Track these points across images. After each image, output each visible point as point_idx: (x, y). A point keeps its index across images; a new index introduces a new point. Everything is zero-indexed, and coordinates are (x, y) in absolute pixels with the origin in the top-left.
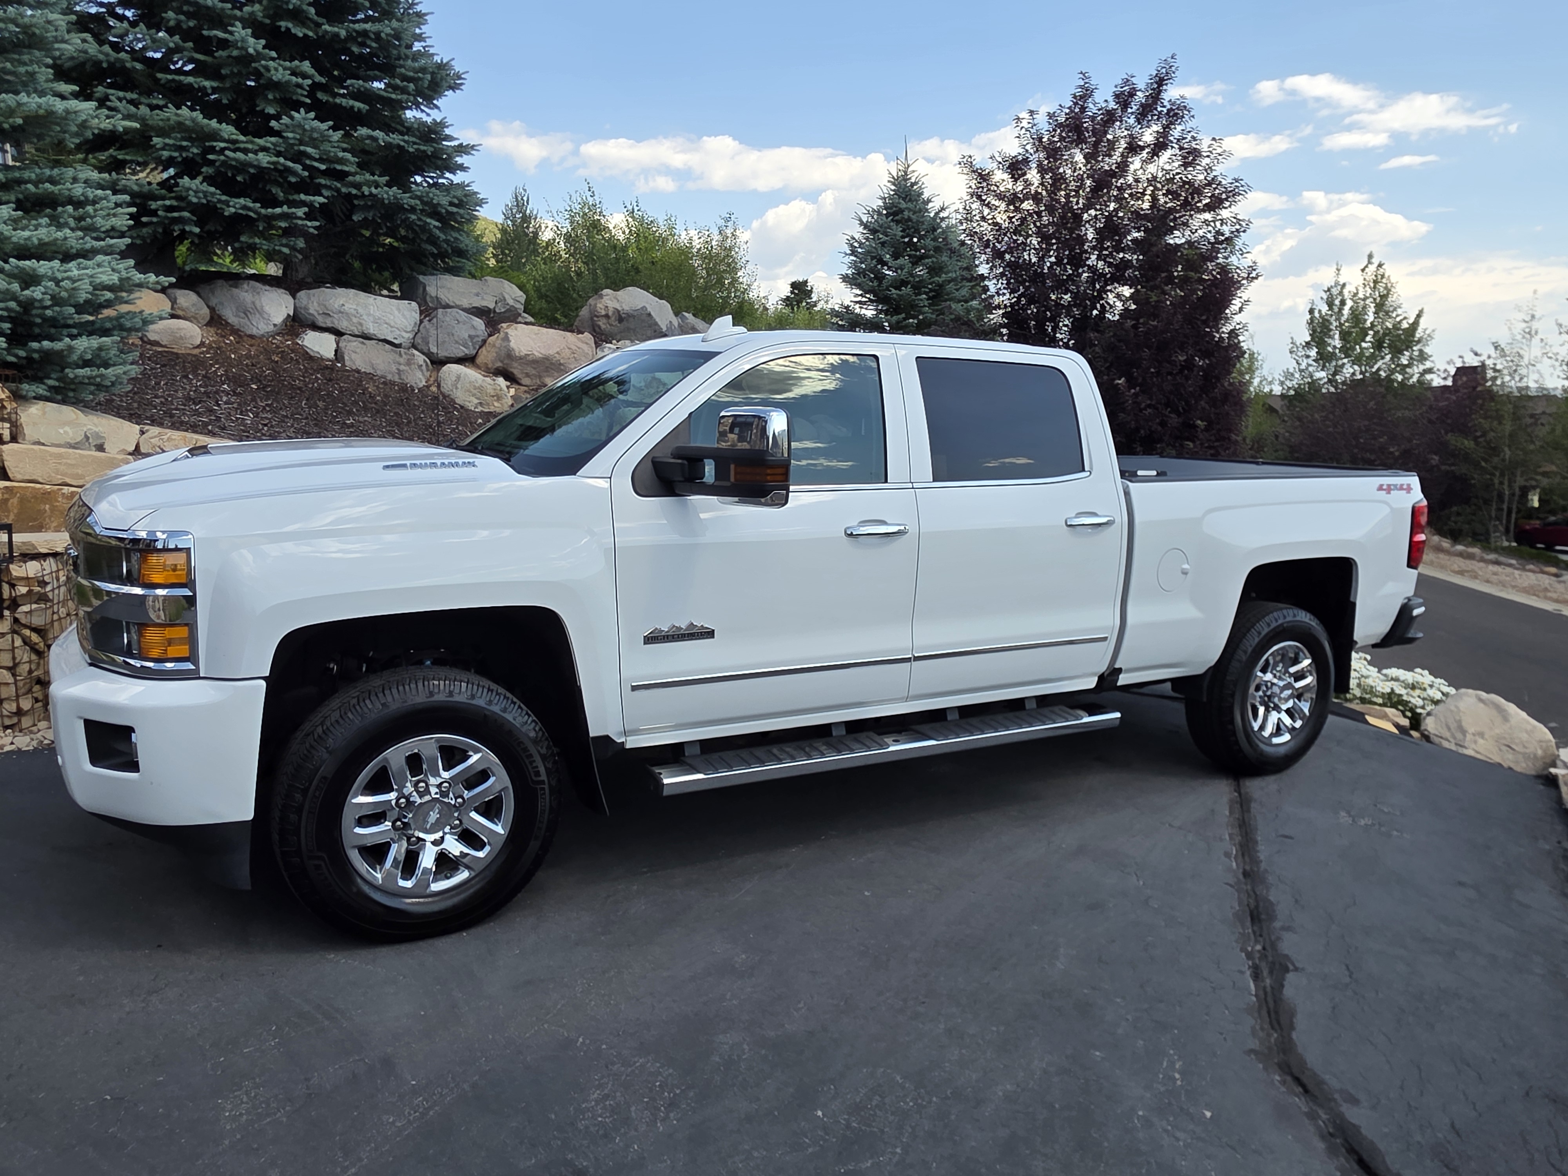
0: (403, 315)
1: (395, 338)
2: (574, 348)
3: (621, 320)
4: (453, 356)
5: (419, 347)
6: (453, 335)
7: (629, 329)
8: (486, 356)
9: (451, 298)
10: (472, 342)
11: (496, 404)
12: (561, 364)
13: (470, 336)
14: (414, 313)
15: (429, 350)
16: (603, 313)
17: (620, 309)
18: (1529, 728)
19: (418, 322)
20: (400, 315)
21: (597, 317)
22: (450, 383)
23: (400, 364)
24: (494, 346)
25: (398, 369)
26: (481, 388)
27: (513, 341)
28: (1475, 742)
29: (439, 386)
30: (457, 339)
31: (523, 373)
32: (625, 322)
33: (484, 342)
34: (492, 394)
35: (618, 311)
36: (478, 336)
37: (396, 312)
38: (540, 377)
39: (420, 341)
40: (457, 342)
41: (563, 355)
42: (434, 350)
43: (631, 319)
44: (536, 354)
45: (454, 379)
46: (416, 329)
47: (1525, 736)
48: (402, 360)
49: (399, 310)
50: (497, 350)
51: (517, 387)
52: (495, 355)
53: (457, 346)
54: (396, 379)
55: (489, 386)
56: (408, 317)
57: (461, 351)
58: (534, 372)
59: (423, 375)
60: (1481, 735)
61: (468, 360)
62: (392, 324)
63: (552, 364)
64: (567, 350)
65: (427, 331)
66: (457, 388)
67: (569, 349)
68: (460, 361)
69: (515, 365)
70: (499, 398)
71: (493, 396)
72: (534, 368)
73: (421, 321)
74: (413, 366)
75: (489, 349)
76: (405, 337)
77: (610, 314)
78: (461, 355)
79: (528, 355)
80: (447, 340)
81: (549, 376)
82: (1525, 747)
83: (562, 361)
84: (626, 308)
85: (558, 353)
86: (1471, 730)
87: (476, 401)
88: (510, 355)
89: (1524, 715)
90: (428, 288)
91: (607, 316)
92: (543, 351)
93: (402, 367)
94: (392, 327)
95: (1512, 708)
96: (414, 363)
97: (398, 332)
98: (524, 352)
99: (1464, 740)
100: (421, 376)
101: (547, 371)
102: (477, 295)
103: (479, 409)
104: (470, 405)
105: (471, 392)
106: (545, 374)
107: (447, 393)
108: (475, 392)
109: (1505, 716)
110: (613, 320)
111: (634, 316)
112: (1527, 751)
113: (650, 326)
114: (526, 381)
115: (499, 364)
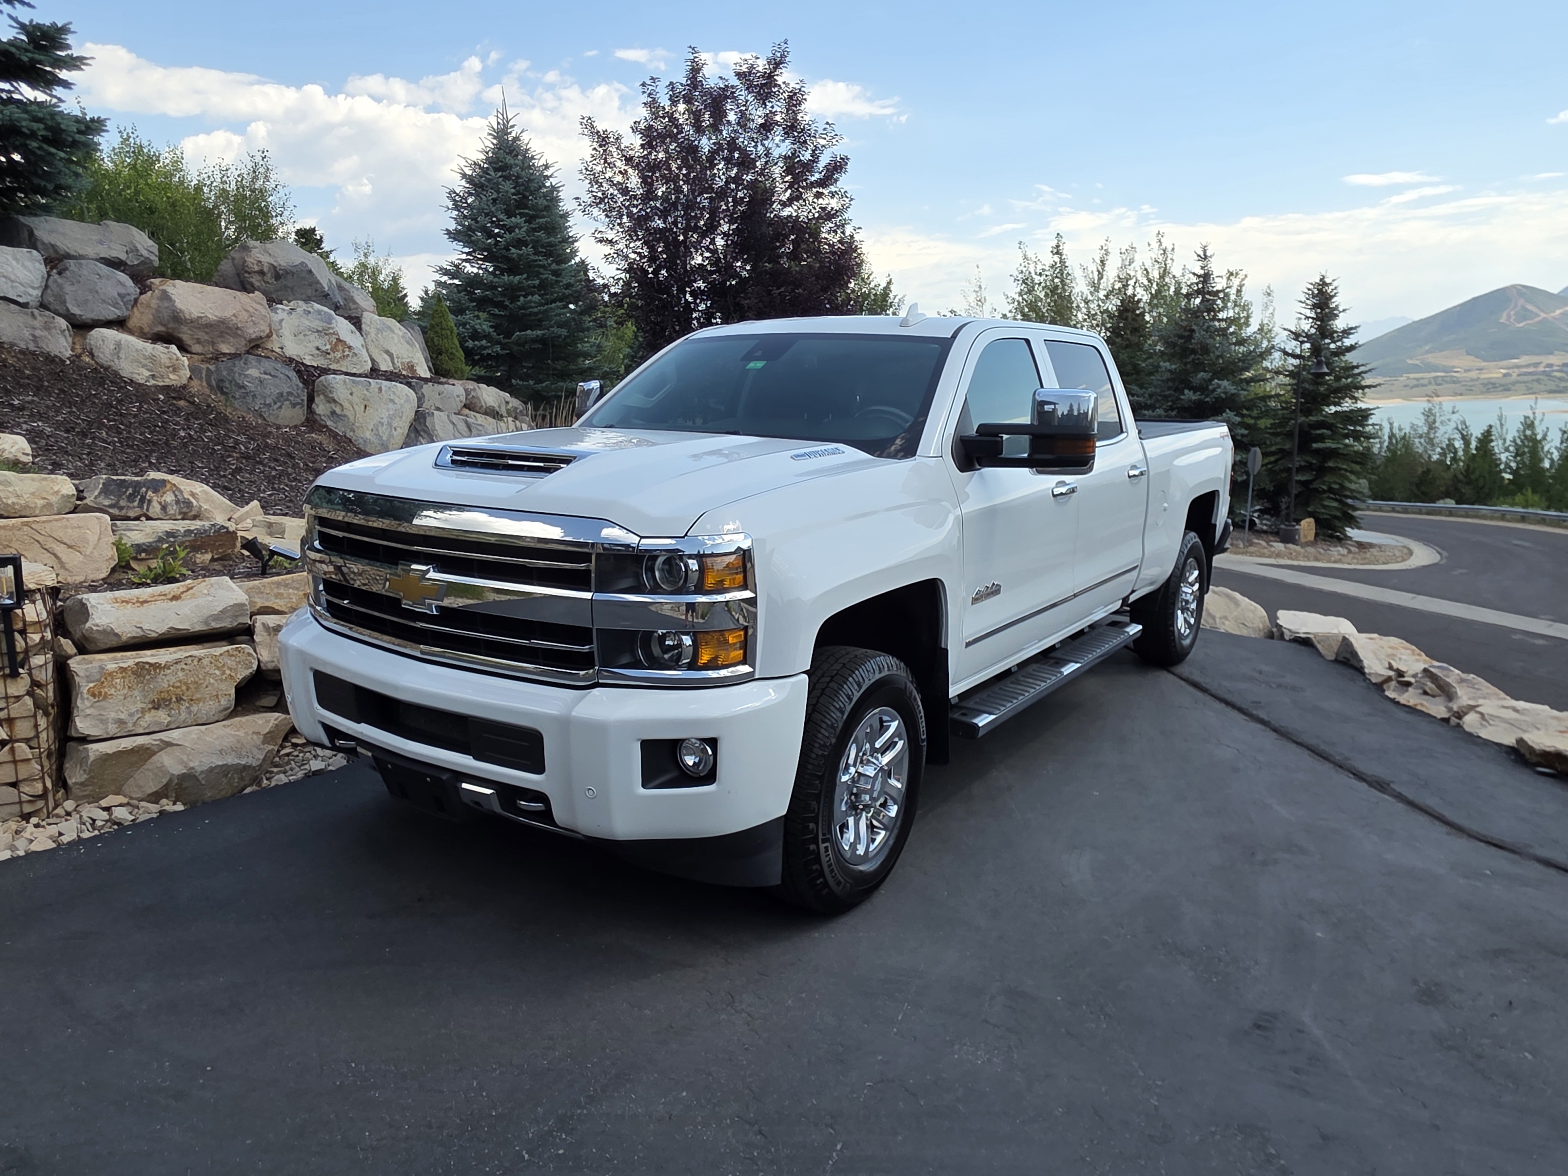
0: (23, 265)
1: (21, 296)
2: (251, 310)
3: (277, 277)
4: (103, 318)
5: (52, 307)
6: (97, 292)
7: (286, 287)
8: (140, 318)
9: (69, 245)
10: (122, 301)
11: (171, 376)
12: (237, 328)
13: (119, 294)
14: (37, 264)
15: (68, 310)
16: (256, 268)
17: (275, 264)
18: (1253, 608)
19: (46, 276)
20: (19, 266)
21: (249, 273)
22: (107, 352)
23: (35, 329)
24: (148, 306)
25: (33, 335)
26: (152, 358)
27: (177, 301)
28: (1224, 624)
29: (92, 355)
30: (102, 297)
31: (193, 339)
32: (282, 280)
33: (136, 300)
34: (168, 364)
35: (275, 267)
36: (129, 294)
37: (14, 263)
38: (213, 343)
39: (51, 299)
40: (104, 301)
41: (240, 318)
42: (75, 310)
43: (289, 277)
44: (210, 316)
45: (112, 347)
46: (43, 284)
47: (1251, 615)
48: (36, 323)
49: (17, 260)
50: (154, 311)
51: (189, 356)
52: (151, 317)
53: (105, 305)
54: (32, 347)
55: (162, 355)
56: (31, 268)
57: (112, 313)
58: (206, 337)
59: (67, 342)
60: (1226, 618)
61: (120, 324)
62: (13, 277)
63: (228, 328)
64: (244, 313)
65: (60, 287)
66: (119, 358)
67: (246, 311)
68: (108, 324)
69: (184, 329)
70: (175, 369)
71: (168, 368)
72: (207, 333)
73: (49, 275)
74: (54, 331)
75: (142, 310)
76: (33, 295)
77: (266, 270)
78: (111, 317)
79: (201, 317)
80: (90, 298)
81: (223, 342)
82: (1253, 623)
83: (239, 325)
84: (283, 263)
85: (234, 315)
86: (1218, 616)
87: (147, 373)
88: (177, 317)
89: (1246, 599)
90: (36, 233)
91: (262, 273)
92: (217, 314)
93: (38, 333)
94: (12, 281)
95: (1237, 595)
96: (55, 327)
97: (22, 289)
98: (196, 314)
99: (1215, 623)
100: (65, 344)
101: (221, 336)
102: (101, 242)
103: (152, 382)
104: (139, 377)
105: (140, 363)
106: (219, 339)
107: (106, 364)
108: (146, 362)
109: (1237, 603)
110: (269, 277)
111: (293, 274)
112: (1255, 626)
113: (310, 285)
114: (197, 348)
115: (161, 328)
